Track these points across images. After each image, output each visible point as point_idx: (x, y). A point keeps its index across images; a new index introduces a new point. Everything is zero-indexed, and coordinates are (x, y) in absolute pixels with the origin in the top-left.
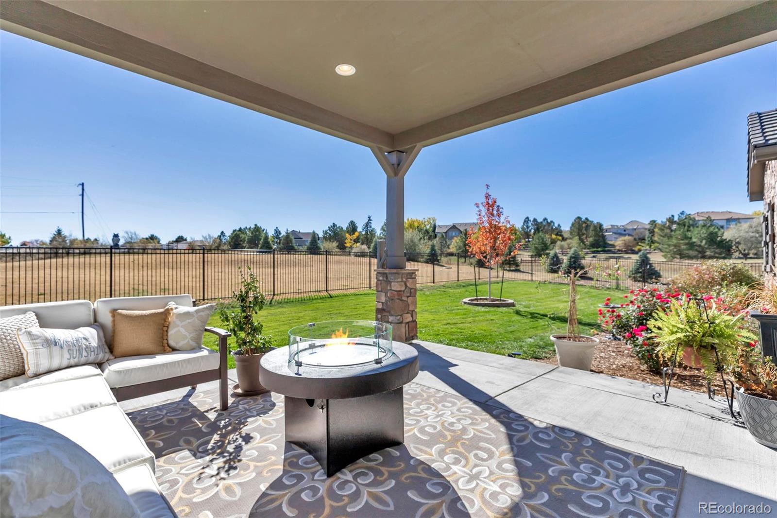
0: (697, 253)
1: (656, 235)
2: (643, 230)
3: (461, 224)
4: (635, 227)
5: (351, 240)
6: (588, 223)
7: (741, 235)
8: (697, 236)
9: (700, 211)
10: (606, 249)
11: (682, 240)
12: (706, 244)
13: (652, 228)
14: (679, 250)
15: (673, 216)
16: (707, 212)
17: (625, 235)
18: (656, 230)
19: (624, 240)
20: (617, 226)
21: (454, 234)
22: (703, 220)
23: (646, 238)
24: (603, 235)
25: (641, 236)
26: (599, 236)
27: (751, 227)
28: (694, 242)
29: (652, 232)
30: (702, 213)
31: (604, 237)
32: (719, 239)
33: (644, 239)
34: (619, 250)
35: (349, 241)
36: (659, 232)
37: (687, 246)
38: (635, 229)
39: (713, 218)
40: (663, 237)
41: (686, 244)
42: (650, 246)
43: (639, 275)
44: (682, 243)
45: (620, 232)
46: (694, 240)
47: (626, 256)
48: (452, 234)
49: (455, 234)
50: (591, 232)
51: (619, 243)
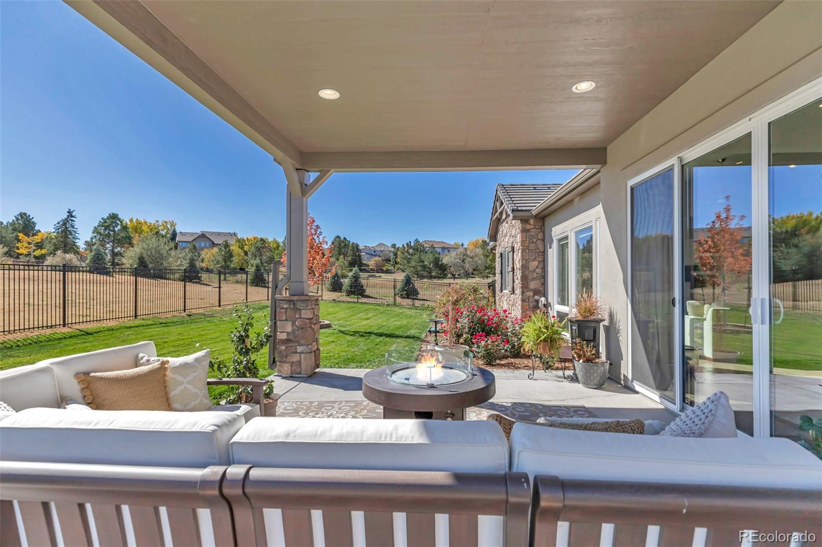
0: (427, 273)
1: (399, 257)
2: (388, 252)
3: (212, 233)
4: (382, 249)
5: (29, 243)
6: (346, 242)
7: (452, 260)
8: (428, 260)
9: (427, 240)
10: (362, 268)
11: (419, 262)
12: (433, 266)
13: (396, 251)
14: (417, 271)
15: (410, 242)
16: (431, 241)
17: (376, 256)
18: (399, 253)
19: (376, 261)
20: (369, 247)
21: (203, 244)
22: (429, 247)
23: (391, 260)
24: (359, 254)
25: (387, 257)
26: (356, 256)
27: (457, 254)
28: (426, 265)
29: (396, 255)
30: (428, 241)
31: (360, 256)
32: (440, 263)
33: (390, 261)
34: (372, 269)
35: (25, 244)
36: (400, 254)
37: (422, 268)
38: (382, 251)
39: (435, 246)
40: (404, 259)
41: (421, 266)
42: (395, 266)
43: (405, 292)
44: (418, 265)
45: (373, 253)
46: (426, 263)
47: (378, 275)
48: (200, 244)
49: (205, 244)
50: (350, 252)
51: (372, 263)
